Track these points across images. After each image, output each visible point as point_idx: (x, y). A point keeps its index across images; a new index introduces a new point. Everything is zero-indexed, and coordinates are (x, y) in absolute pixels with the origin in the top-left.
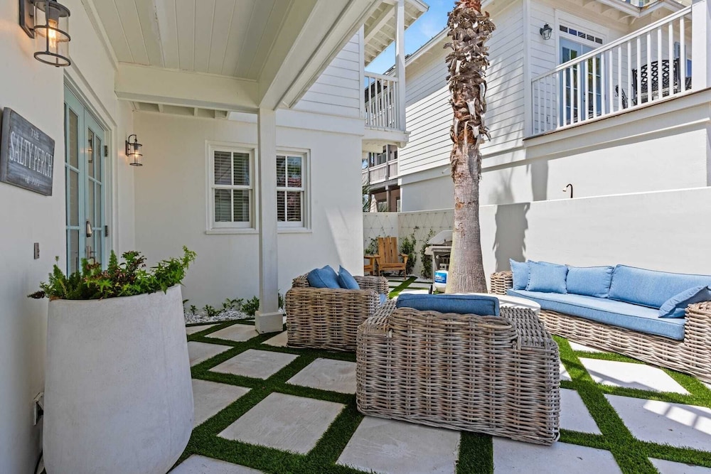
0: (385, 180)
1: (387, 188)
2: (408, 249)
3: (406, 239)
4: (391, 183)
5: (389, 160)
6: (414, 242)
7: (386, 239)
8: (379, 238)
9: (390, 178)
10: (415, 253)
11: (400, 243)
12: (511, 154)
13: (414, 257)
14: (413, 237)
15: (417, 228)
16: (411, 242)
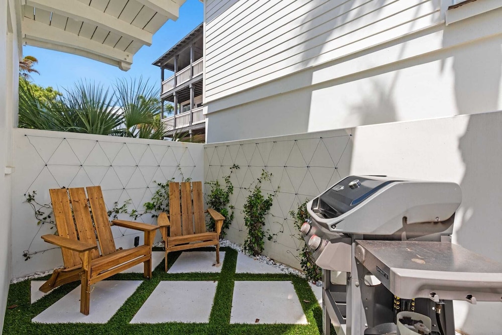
0: (188, 125)
1: (190, 132)
2: (219, 201)
3: (217, 184)
4: (194, 128)
5: (193, 108)
6: (231, 189)
7: (184, 184)
8: (172, 183)
9: (193, 124)
10: (232, 207)
11: (207, 191)
12: (398, 47)
13: (230, 213)
14: (227, 181)
15: (236, 167)
16: (224, 187)
